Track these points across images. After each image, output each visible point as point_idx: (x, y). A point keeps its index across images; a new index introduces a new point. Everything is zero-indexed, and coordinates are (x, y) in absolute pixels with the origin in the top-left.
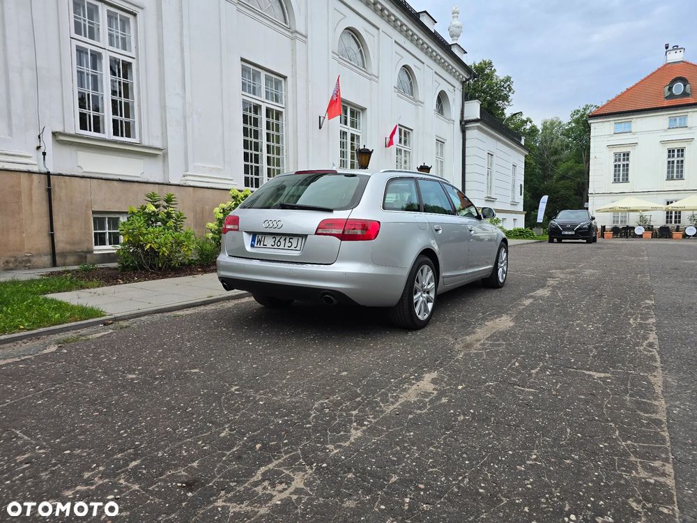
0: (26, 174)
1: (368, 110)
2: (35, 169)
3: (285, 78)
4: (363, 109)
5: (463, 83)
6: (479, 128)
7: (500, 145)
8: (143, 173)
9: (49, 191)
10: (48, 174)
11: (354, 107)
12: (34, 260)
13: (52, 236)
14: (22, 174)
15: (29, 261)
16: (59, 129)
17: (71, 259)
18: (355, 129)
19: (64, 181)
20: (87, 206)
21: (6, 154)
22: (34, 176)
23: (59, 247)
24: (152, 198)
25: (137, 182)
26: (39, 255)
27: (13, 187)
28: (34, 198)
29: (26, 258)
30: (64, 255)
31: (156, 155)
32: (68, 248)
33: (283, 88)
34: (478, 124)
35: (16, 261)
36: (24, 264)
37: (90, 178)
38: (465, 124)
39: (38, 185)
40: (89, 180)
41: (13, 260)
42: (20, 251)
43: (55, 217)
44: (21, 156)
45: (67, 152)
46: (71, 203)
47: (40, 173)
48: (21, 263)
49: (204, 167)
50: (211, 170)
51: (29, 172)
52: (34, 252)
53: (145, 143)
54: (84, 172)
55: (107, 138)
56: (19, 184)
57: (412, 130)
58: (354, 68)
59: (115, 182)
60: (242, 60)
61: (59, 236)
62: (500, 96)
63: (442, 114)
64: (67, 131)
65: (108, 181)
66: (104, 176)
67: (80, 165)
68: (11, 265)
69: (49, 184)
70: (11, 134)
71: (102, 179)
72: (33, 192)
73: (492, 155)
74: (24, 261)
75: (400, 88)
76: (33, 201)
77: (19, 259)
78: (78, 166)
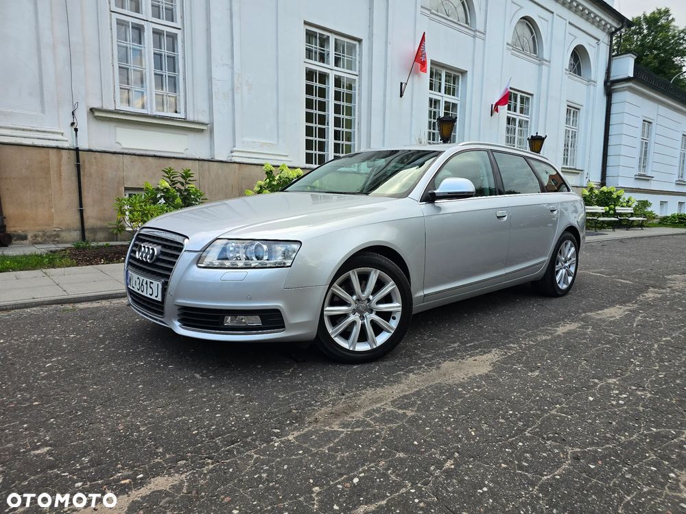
0: (55, 150)
1: (469, 74)
2: (66, 145)
3: (360, 41)
4: (463, 73)
5: (611, 34)
6: (631, 89)
7: (663, 110)
8: (187, 149)
9: (78, 167)
10: (77, 150)
11: (450, 70)
12: (63, 234)
13: (81, 212)
14: (50, 150)
15: (58, 236)
16: (97, 105)
17: (100, 235)
18: (451, 96)
19: (95, 158)
20: (118, 183)
21: (38, 131)
22: (63, 152)
23: (89, 223)
24: (169, 174)
25: (174, 158)
26: (68, 230)
27: (41, 162)
28: (63, 174)
29: (55, 233)
30: (94, 230)
31: (202, 131)
32: (99, 224)
33: (358, 53)
34: (630, 84)
35: (44, 235)
36: (52, 238)
37: (122, 154)
38: (611, 86)
39: (67, 160)
40: (121, 155)
41: (41, 234)
42: (49, 225)
43: (84, 194)
44: (53, 133)
45: (106, 128)
46: (102, 179)
47: (69, 149)
48: (49, 237)
49: (254, 142)
50: (262, 145)
51: (57, 148)
52: (63, 227)
53: (190, 118)
54: (123, 148)
55: (150, 113)
56: (48, 159)
57: (532, 95)
58: (453, 24)
59: (150, 158)
60: (306, 23)
61: (90, 212)
62: (679, 51)
63: (580, 74)
64: (105, 108)
65: (142, 157)
66: (138, 152)
67: (118, 141)
68: (39, 239)
69: (78, 160)
70: (43, 111)
71: (134, 155)
72: (62, 168)
73: (651, 123)
74: (52, 236)
75: (516, 46)
76: (62, 177)
77: (48, 233)
78: (117, 143)
